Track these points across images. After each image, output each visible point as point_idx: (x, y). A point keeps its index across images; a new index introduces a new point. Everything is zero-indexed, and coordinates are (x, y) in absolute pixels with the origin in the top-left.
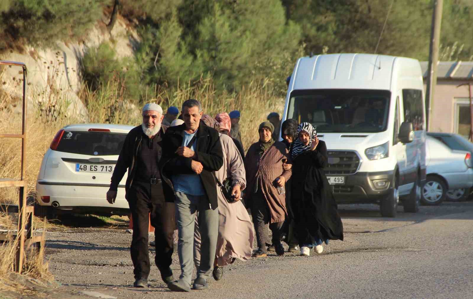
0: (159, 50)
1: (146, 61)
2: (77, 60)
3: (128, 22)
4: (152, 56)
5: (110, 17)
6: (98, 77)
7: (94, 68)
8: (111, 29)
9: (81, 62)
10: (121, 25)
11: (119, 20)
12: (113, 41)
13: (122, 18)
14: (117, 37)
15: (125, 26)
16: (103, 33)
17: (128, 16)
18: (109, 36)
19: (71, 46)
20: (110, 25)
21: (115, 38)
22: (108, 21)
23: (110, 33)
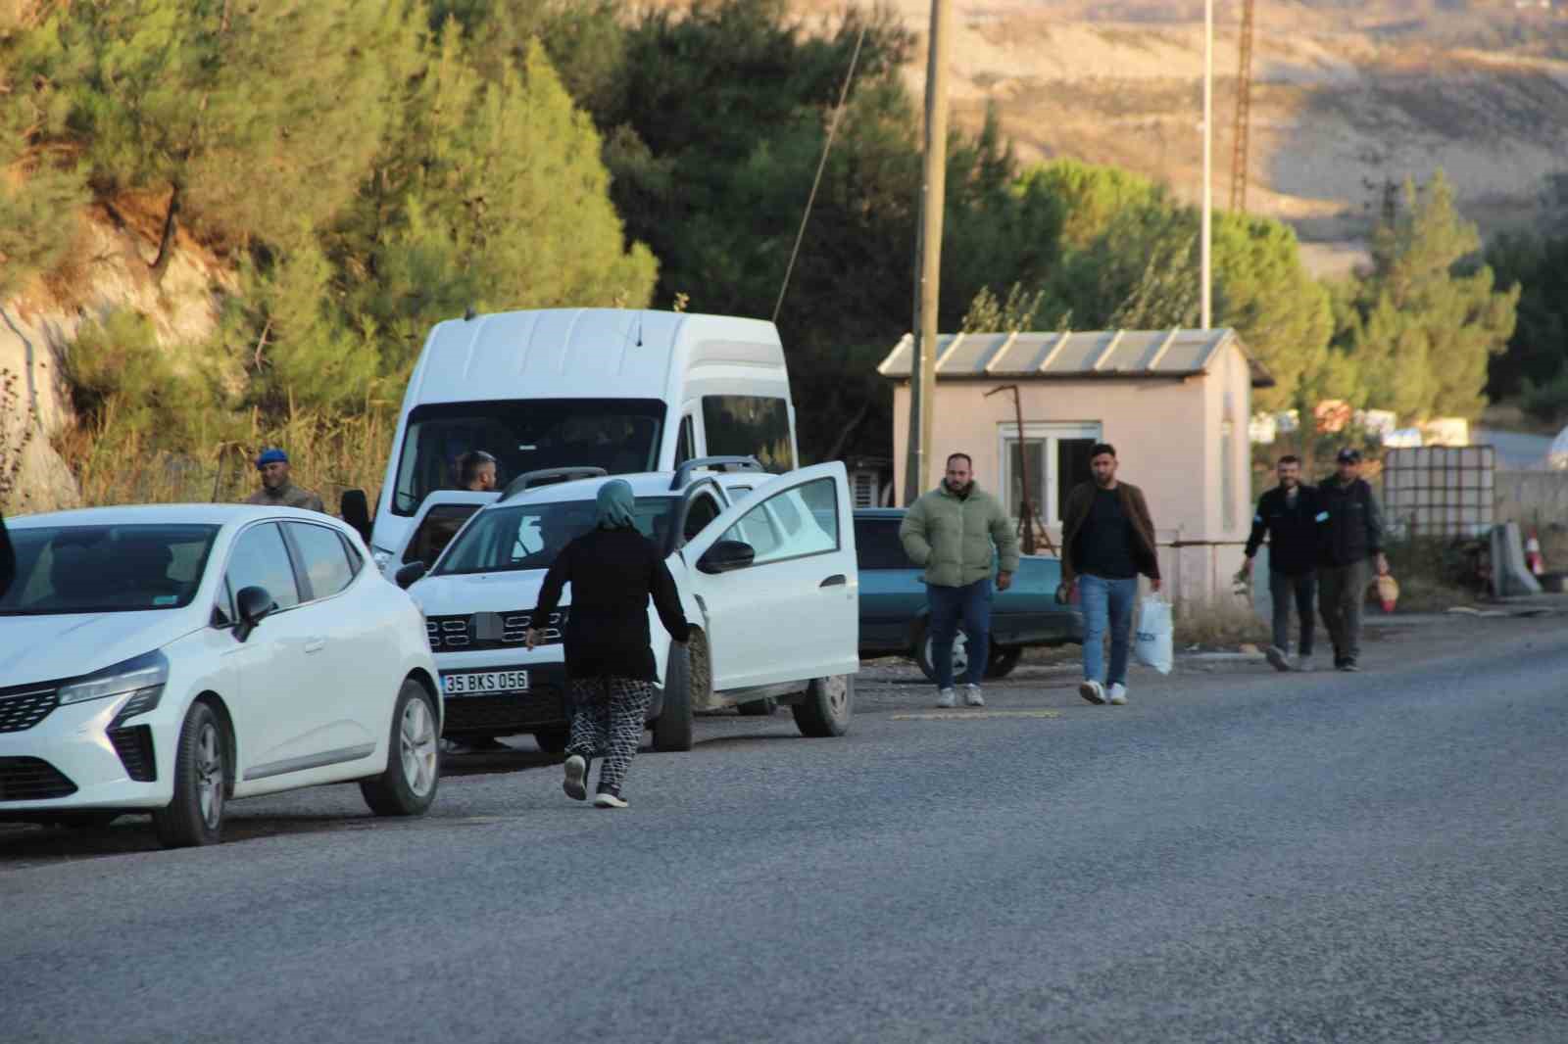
0: (269, 322)
1: (236, 350)
2: (51, 354)
3: (213, 258)
4: (251, 337)
5: (160, 243)
6: (107, 394)
7: (93, 371)
8: (163, 275)
9: (63, 360)
10: (192, 264)
11: (188, 254)
12: (166, 305)
13: (198, 247)
14: (177, 294)
15: (202, 268)
16: (139, 286)
17: (215, 242)
18: (157, 293)
19: (35, 319)
20: (159, 266)
21: (173, 299)
22: (151, 256)
23: (158, 285)
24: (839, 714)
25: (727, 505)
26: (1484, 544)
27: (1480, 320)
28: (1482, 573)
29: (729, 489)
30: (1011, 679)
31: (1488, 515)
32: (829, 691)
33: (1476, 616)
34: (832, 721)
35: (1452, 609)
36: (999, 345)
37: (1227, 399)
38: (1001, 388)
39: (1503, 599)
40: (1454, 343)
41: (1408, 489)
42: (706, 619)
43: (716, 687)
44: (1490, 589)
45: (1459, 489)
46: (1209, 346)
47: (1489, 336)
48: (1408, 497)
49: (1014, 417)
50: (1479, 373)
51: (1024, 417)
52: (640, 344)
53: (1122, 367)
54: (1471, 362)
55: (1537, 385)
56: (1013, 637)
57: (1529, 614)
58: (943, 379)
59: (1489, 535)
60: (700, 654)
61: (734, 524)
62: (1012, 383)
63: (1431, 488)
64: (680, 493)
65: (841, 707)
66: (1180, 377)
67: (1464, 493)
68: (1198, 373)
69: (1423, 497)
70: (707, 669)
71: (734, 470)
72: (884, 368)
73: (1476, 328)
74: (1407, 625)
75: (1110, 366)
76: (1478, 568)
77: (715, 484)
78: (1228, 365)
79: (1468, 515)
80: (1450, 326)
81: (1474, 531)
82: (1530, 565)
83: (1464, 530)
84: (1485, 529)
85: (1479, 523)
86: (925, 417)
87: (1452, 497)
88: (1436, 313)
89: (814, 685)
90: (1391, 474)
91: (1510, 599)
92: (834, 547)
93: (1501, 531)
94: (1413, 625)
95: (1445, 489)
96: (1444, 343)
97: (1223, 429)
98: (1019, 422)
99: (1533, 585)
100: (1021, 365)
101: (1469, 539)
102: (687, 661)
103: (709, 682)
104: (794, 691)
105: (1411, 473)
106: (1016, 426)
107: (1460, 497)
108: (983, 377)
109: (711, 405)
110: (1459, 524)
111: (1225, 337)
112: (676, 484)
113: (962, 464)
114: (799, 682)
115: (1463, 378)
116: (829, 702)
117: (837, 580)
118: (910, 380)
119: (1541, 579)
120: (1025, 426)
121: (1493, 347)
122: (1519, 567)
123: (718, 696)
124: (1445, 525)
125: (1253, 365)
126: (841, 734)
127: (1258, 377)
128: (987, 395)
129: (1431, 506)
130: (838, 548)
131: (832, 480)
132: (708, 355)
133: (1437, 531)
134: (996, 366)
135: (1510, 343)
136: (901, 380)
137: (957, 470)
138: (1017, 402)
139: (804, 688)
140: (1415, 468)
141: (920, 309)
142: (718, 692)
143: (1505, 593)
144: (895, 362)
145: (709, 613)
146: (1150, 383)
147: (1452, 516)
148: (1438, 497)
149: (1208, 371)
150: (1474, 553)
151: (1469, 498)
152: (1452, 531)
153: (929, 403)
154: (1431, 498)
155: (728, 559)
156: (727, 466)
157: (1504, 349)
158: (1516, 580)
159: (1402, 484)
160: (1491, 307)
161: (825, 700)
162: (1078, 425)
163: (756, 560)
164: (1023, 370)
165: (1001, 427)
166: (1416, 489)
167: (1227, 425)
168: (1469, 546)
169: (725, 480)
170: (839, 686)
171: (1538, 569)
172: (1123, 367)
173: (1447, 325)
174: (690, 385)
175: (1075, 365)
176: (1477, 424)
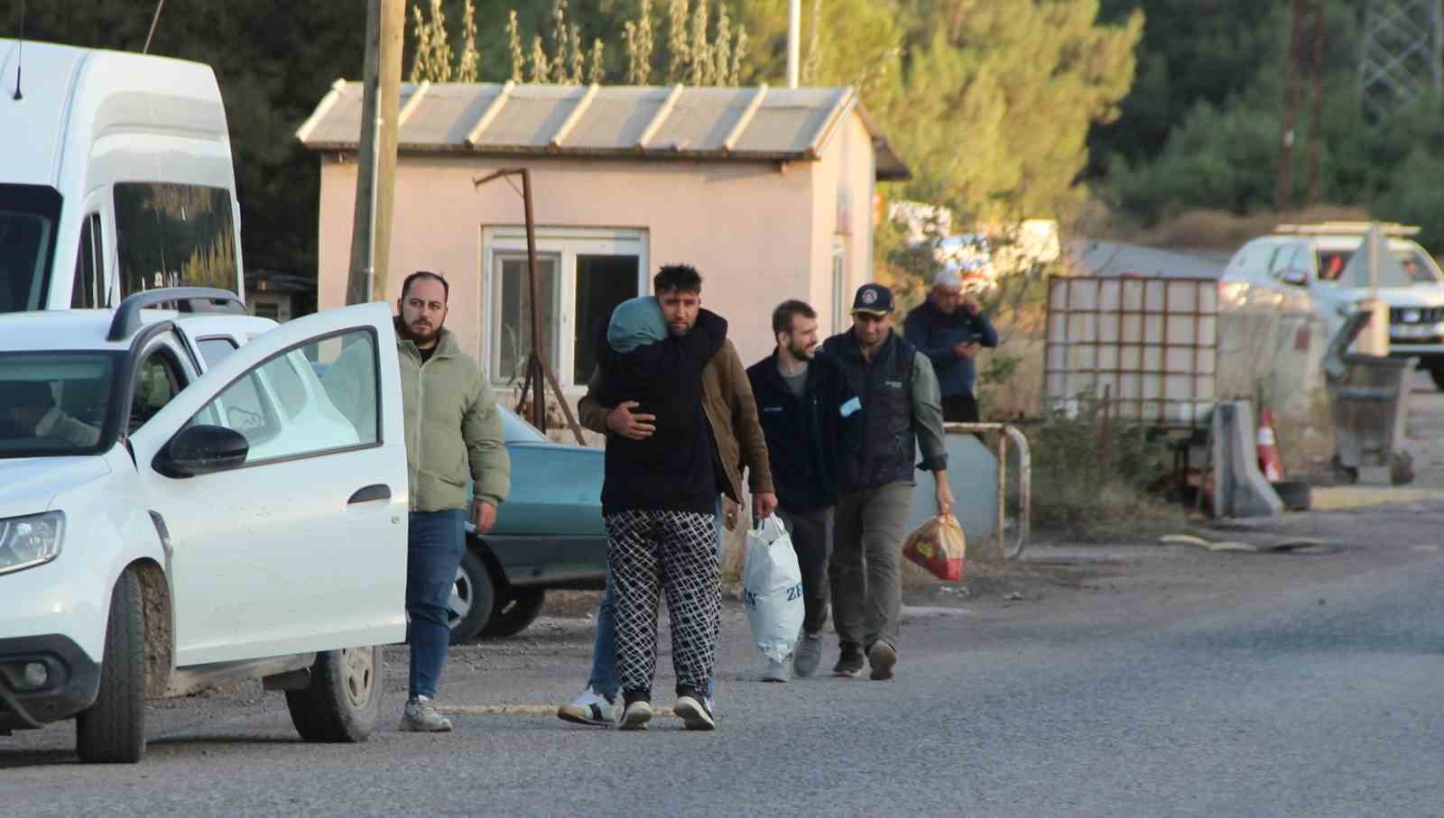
24: (361, 705)
25: (199, 372)
26: (1199, 435)
27: (1080, 67)
28: (1194, 480)
29: (200, 340)
30: (525, 639)
31: (1206, 388)
32: (347, 670)
33: (1205, 549)
34: (349, 719)
35: (1166, 538)
36: (486, 102)
37: (843, 200)
38: (501, 173)
39: (1226, 520)
40: (1040, 103)
41: (1082, 343)
42: (168, 552)
43: (180, 660)
44: (1207, 506)
45: (1164, 346)
46: (819, 115)
47: (1092, 94)
48: (1085, 357)
49: (523, 221)
50: (1073, 148)
51: (536, 219)
52: (18, 96)
53: (683, 144)
54: (1064, 132)
55: (1132, 164)
56: (536, 573)
57: (1286, 549)
58: (409, 153)
59: (1209, 419)
60: (157, 608)
61: (211, 402)
62: (518, 165)
63: (1120, 344)
64: (124, 345)
65: (363, 694)
66: (775, 162)
67: (1171, 351)
68: (805, 157)
69: (1108, 358)
70: (166, 632)
71: (204, 310)
72: (307, 132)
73: (1071, 82)
74: (1107, 562)
75: (664, 142)
76: (1187, 471)
77: (177, 332)
78: (845, 147)
79: (1176, 388)
80: (1035, 75)
81: (1185, 412)
82: (1262, 465)
83: (1170, 411)
84: (1202, 409)
85: (1193, 402)
86: (379, 215)
87: (1152, 360)
88: (1014, 54)
89: (324, 660)
90: (1059, 320)
91: (1237, 521)
92: (373, 440)
93: (1229, 415)
94: (1116, 563)
95: (1142, 345)
96: (1026, 99)
97: (836, 246)
98: (529, 226)
99: (1274, 501)
100: (523, 135)
101: (1177, 424)
102: (140, 617)
103: (169, 654)
104: (293, 668)
105: (1089, 318)
106: (524, 232)
107: (1164, 357)
108: (463, 153)
109: (129, 197)
110: (1161, 401)
111: (844, 100)
112: (117, 331)
113: (432, 291)
114: (301, 656)
115: (1049, 157)
116: (346, 686)
117: (375, 492)
118: (358, 154)
119: (1279, 488)
120: (537, 232)
121: (1100, 111)
122: (1250, 470)
123: (181, 675)
124: (1139, 402)
125: (881, 146)
126: (363, 739)
127: (886, 166)
128: (478, 183)
129: (1119, 372)
130: (379, 441)
131: (372, 332)
132: (123, 117)
133: (1128, 410)
134: (484, 134)
135: (1123, 104)
136: (336, 153)
137: (427, 299)
138: (527, 196)
139: (309, 663)
140: (1097, 312)
141: (376, 43)
142: (179, 668)
143: (1230, 511)
144: (323, 122)
145: (173, 541)
146: (724, 170)
147: (1151, 388)
148: (1130, 359)
149: (818, 154)
150: (1182, 448)
151: (1179, 360)
152: (1150, 413)
153: (387, 192)
154: (1119, 358)
155: (207, 455)
156: (193, 303)
157: (1114, 114)
158: (1249, 491)
159: (1074, 336)
160: (1098, 47)
161: (339, 681)
162: (611, 234)
163: (250, 456)
164: (525, 142)
165: (489, 233)
166: (1097, 344)
167: (840, 240)
168: (1175, 436)
169: (194, 326)
170: (361, 661)
171: (1273, 475)
172: (685, 143)
173: (1030, 71)
174: (96, 165)
175: (609, 138)
176: (1069, 231)
